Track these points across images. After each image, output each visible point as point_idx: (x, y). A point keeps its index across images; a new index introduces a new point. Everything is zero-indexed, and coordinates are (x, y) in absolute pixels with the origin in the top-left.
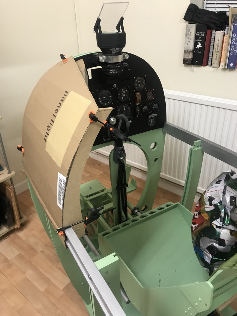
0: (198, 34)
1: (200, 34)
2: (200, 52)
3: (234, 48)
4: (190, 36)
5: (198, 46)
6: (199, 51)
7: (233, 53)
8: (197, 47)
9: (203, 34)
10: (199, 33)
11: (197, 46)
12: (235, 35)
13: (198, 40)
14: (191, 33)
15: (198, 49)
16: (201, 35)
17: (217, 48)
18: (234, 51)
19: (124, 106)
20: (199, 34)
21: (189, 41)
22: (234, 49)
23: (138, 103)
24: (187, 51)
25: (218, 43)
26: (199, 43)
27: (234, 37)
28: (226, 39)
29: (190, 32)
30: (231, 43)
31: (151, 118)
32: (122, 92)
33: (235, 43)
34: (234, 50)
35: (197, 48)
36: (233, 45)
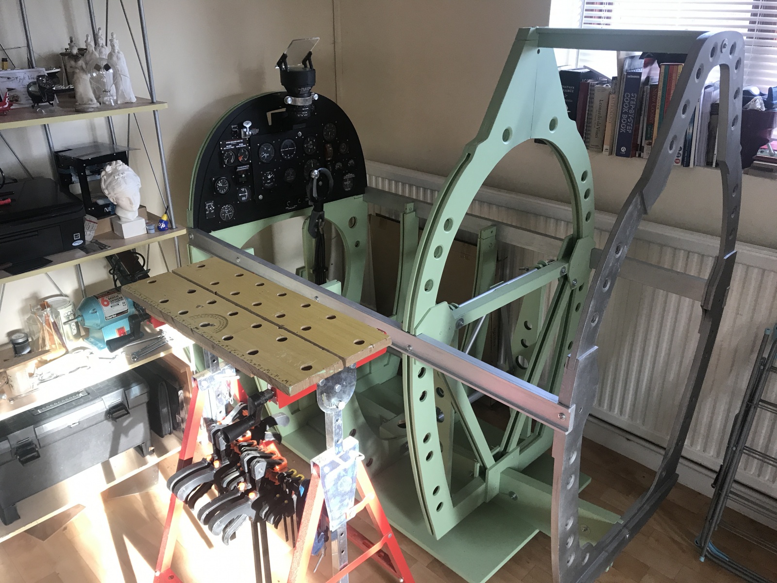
3: (627, 119)
7: (626, 128)
9: (572, 89)
12: (628, 95)
16: (568, 90)
17: (597, 117)
19: (312, 161)
20: (565, 89)
23: (329, 157)
25: (600, 109)
27: (627, 100)
28: (613, 102)
30: (622, 110)
31: (346, 180)
32: (308, 142)
33: (628, 110)
34: (626, 124)
36: (626, 113)
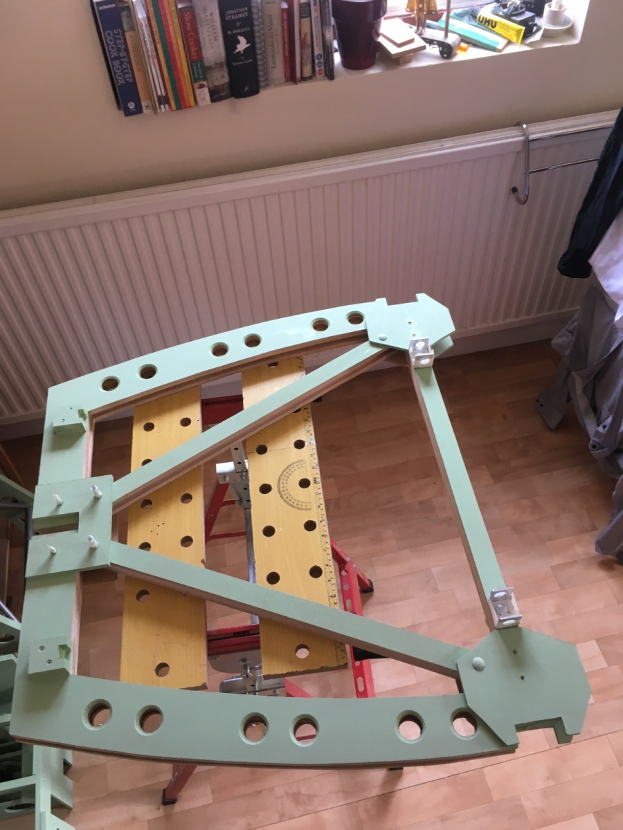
0: (231, 14)
1: (237, 14)
2: (248, 60)
3: (121, 65)
4: (213, 24)
5: (238, 46)
6: (245, 59)
7: (124, 78)
8: (237, 51)
9: (245, 12)
10: (232, 12)
11: (237, 48)
12: (109, 35)
13: (234, 32)
14: (211, 15)
15: (243, 55)
16: (240, 16)
18: (124, 73)
20: (234, 14)
21: (213, 38)
22: (123, 69)
24: (216, 64)
26: (242, 39)
27: (111, 40)
29: (208, 14)
30: (110, 55)
33: (118, 53)
34: (122, 72)
35: (239, 52)
36: (115, 58)
